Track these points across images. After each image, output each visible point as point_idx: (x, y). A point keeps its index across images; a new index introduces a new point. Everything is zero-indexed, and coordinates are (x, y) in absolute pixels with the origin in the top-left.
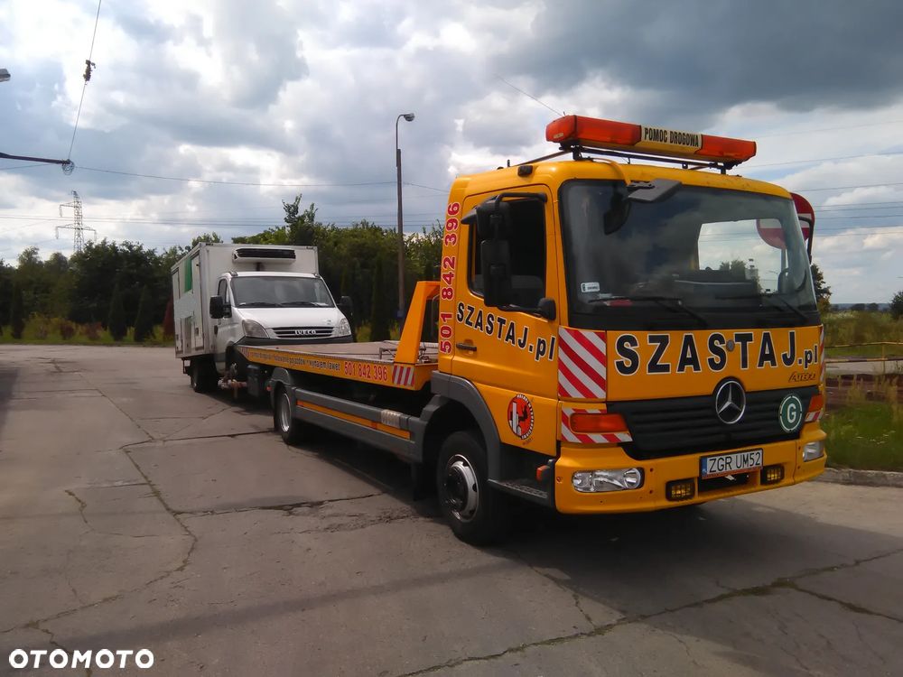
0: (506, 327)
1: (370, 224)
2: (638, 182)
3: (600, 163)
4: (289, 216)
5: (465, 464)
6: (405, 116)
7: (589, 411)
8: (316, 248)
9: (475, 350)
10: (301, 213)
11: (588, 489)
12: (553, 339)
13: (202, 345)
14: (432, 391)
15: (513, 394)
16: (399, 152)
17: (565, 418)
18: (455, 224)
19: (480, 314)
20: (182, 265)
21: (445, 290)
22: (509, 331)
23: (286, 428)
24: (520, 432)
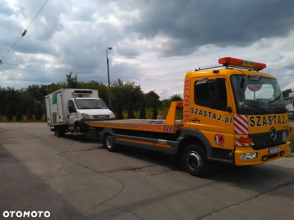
0: (212, 115)
1: (95, 82)
2: (250, 75)
4: (68, 79)
5: (195, 154)
6: (109, 48)
7: (244, 137)
8: (97, 90)
9: (199, 121)
10: (72, 78)
11: (244, 159)
12: (232, 118)
13: (63, 121)
14: (181, 133)
15: (216, 133)
16: (108, 59)
17: (237, 139)
18: (188, 85)
19: (201, 111)
20: (51, 96)
21: (185, 104)
22: (214, 116)
23: (110, 147)
24: (220, 144)
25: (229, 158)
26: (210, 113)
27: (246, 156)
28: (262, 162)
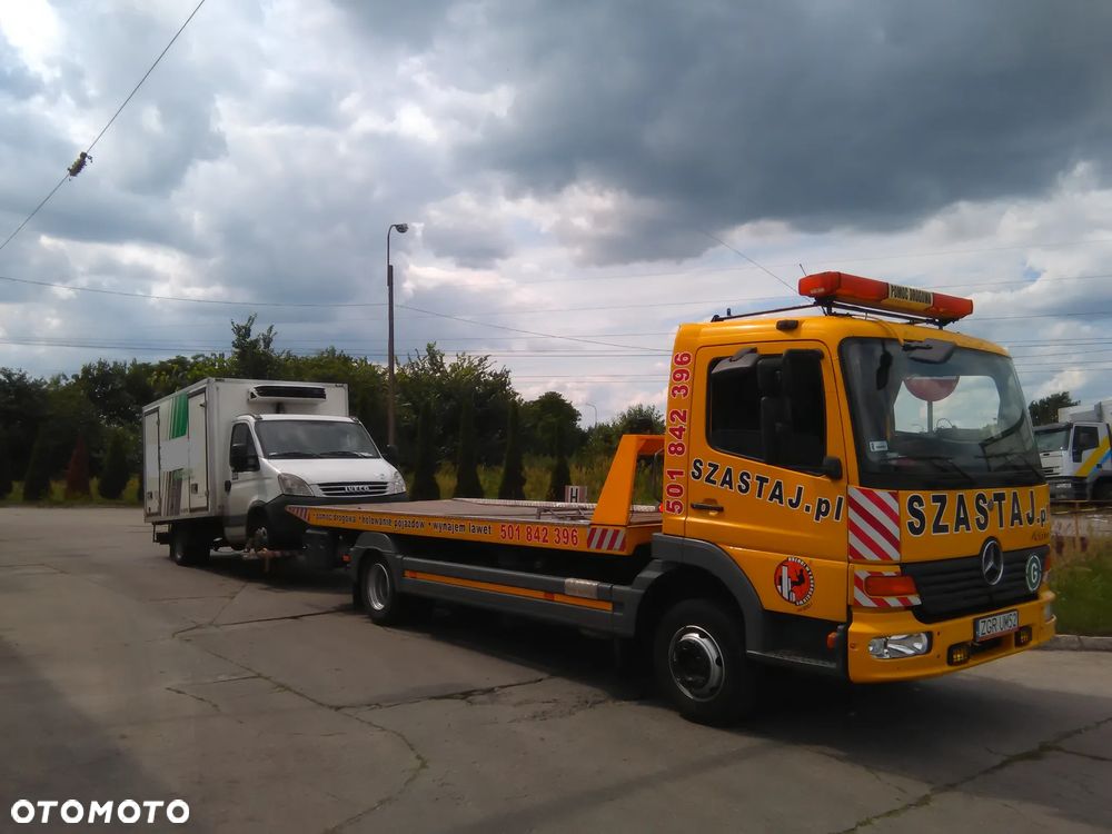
0: (768, 488)
1: (337, 353)
2: (912, 341)
3: (864, 322)
4: (238, 340)
5: (703, 635)
6: (397, 226)
7: (885, 574)
8: (346, 385)
9: (720, 510)
10: (253, 337)
11: (881, 655)
12: (840, 499)
14: (653, 555)
15: (783, 557)
16: (390, 269)
17: (858, 581)
18: (685, 375)
19: (729, 471)
20: (166, 405)
21: (672, 445)
22: (774, 491)
23: (378, 606)
24: (793, 596)
25: (827, 654)
26: (762, 480)
27: (890, 646)
28: (947, 668)
